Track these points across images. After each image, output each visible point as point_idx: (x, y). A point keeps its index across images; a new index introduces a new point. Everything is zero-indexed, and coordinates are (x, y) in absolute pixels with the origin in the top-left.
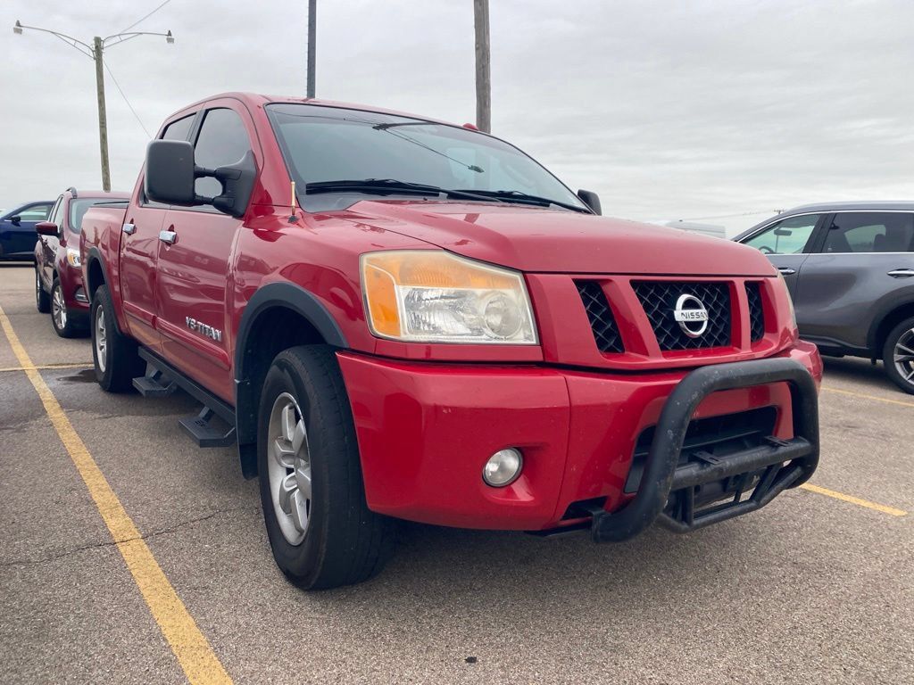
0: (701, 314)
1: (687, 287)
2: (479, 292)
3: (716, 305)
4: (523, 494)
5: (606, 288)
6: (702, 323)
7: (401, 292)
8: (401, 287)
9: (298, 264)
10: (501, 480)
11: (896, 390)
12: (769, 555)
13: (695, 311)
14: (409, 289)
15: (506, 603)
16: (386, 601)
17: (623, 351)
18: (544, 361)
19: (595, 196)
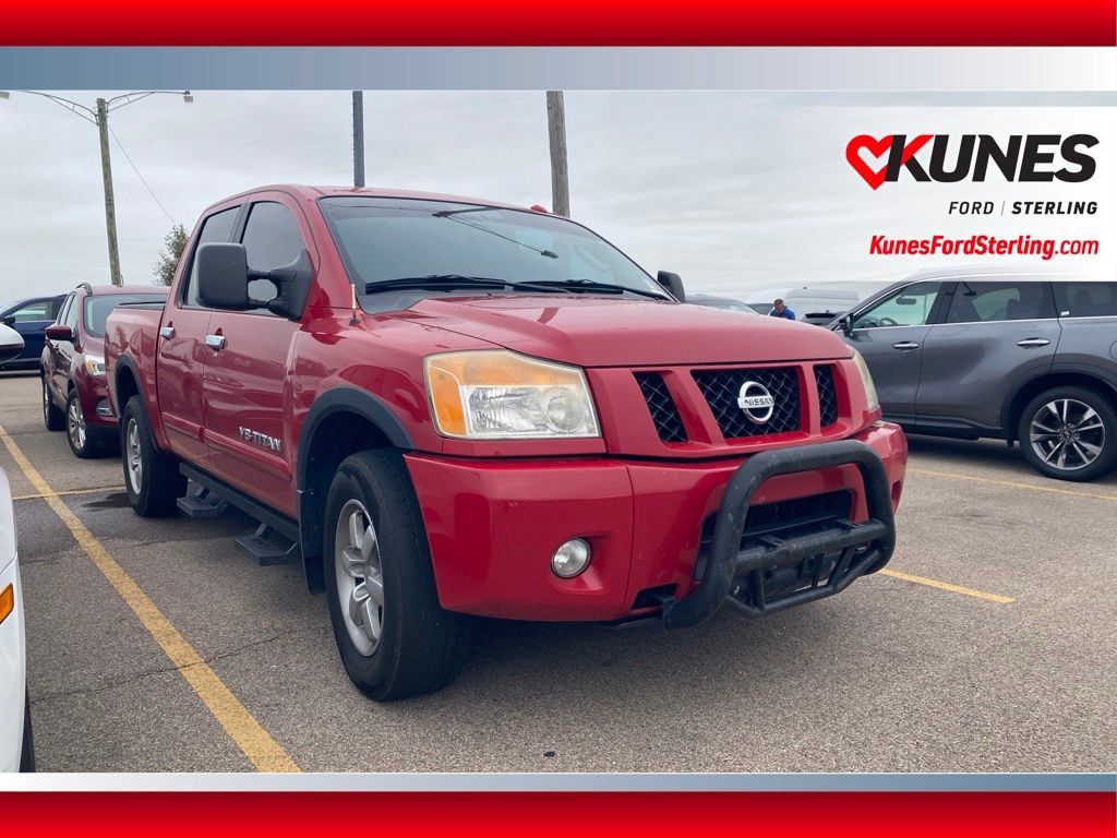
0: (767, 400)
1: (750, 374)
2: (541, 388)
3: (784, 391)
4: (593, 583)
5: (667, 380)
6: (767, 409)
7: (466, 392)
8: (465, 387)
9: (359, 366)
10: (571, 571)
11: (1036, 474)
13: (758, 398)
14: (473, 388)
16: (465, 707)
17: (687, 440)
18: (606, 454)
19: (677, 277)
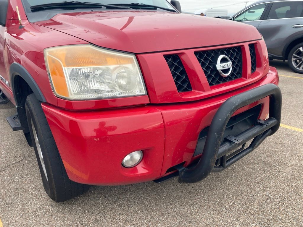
0: (229, 64)
1: (222, 51)
2: (112, 67)
3: (235, 58)
7: (67, 71)
8: (66, 68)
10: (131, 164)
12: (253, 158)
13: (226, 64)
14: (71, 68)
15: (144, 198)
17: (192, 89)
18: (150, 103)
